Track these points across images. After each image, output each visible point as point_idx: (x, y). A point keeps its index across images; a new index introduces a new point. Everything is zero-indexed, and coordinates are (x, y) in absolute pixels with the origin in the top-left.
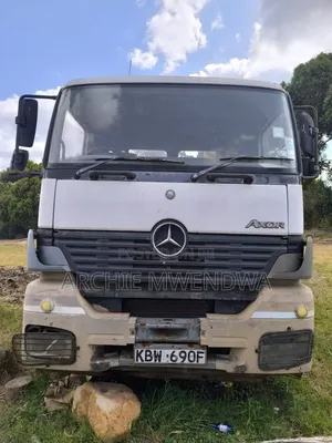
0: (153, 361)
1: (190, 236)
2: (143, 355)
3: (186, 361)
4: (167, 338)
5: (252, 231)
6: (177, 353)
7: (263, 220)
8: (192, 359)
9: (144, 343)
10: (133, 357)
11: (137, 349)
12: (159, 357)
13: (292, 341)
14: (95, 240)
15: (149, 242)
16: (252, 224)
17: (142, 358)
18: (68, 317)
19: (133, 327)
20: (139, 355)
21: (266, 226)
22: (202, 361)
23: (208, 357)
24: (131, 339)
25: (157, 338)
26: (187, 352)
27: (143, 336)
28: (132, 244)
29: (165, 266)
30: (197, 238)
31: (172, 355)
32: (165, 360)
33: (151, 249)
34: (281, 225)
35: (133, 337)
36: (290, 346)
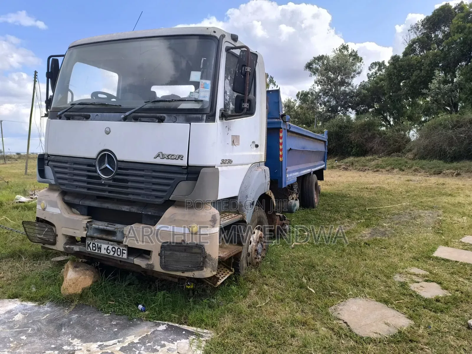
0: (96, 251)
1: (119, 163)
2: (91, 245)
3: (116, 255)
4: (104, 237)
5: (159, 161)
6: (110, 248)
7: (166, 152)
8: (119, 253)
9: (93, 238)
10: (85, 246)
11: (88, 241)
12: (100, 248)
13: (185, 251)
14: (66, 163)
15: (95, 166)
16: (158, 156)
17: (91, 248)
18: (53, 214)
19: (85, 226)
20: (89, 245)
21: (168, 157)
22: (125, 256)
23: (129, 254)
24: (84, 234)
25: (99, 236)
26: (117, 248)
27: (91, 233)
28: (85, 167)
29: (104, 185)
30: (123, 165)
31: (107, 249)
32: (103, 252)
33: (96, 172)
34: (180, 157)
35: (86, 232)
36: (184, 254)
